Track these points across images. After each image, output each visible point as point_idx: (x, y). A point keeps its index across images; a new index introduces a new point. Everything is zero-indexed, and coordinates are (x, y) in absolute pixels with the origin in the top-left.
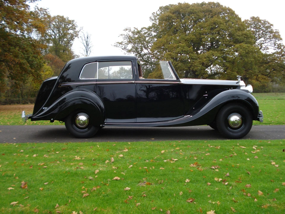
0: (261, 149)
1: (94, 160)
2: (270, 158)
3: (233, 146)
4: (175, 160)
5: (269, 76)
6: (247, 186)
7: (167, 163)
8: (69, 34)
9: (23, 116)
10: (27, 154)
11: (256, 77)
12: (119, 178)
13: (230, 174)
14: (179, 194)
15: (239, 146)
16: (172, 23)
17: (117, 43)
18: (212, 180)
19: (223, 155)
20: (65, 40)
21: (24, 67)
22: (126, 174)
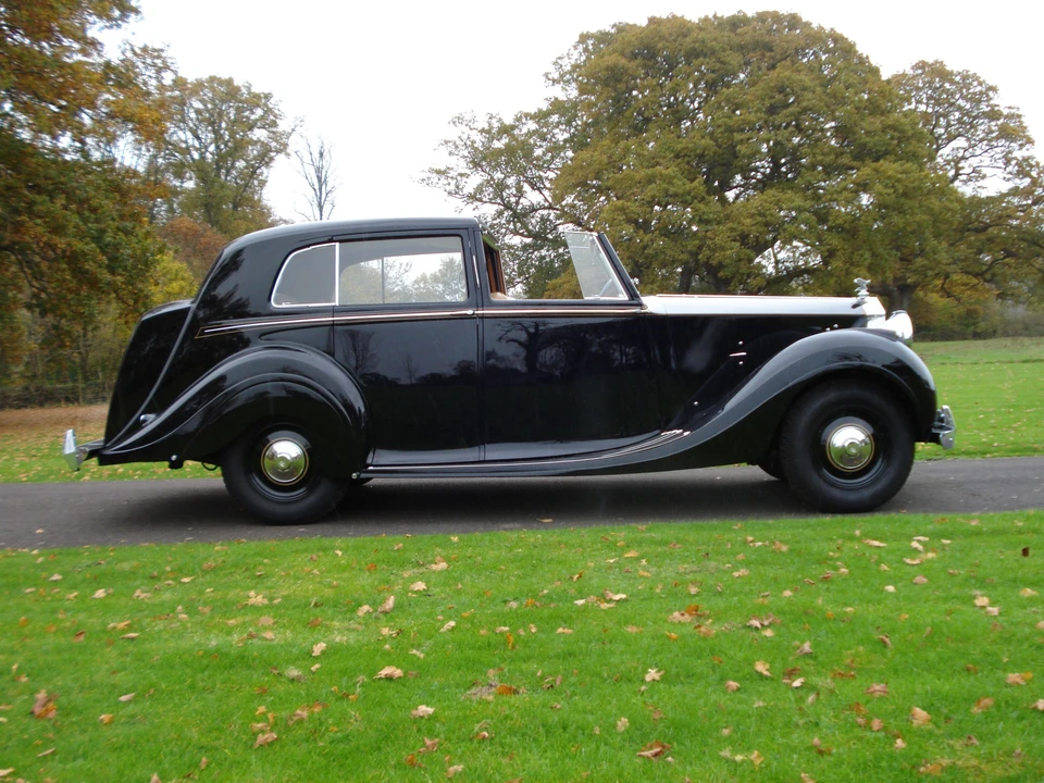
0: (944, 549)
1: (316, 605)
2: (973, 581)
3: (840, 541)
4: (617, 597)
5: (988, 276)
6: (872, 690)
7: (584, 609)
8: (255, 143)
9: (70, 448)
10: (73, 587)
11: (941, 282)
12: (398, 672)
13: (816, 645)
14: (615, 726)
15: (859, 539)
16: (630, 94)
17: (432, 171)
18: (747, 670)
19: (799, 576)
20: (241, 164)
21: (87, 267)
22: (427, 654)
